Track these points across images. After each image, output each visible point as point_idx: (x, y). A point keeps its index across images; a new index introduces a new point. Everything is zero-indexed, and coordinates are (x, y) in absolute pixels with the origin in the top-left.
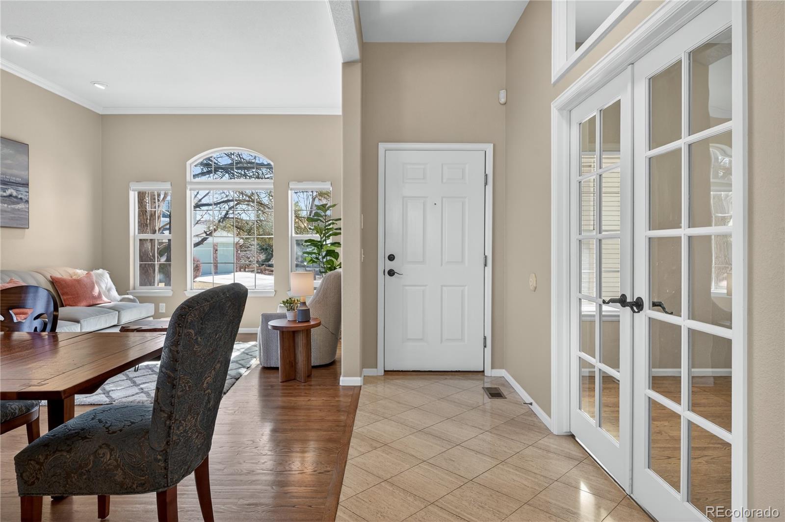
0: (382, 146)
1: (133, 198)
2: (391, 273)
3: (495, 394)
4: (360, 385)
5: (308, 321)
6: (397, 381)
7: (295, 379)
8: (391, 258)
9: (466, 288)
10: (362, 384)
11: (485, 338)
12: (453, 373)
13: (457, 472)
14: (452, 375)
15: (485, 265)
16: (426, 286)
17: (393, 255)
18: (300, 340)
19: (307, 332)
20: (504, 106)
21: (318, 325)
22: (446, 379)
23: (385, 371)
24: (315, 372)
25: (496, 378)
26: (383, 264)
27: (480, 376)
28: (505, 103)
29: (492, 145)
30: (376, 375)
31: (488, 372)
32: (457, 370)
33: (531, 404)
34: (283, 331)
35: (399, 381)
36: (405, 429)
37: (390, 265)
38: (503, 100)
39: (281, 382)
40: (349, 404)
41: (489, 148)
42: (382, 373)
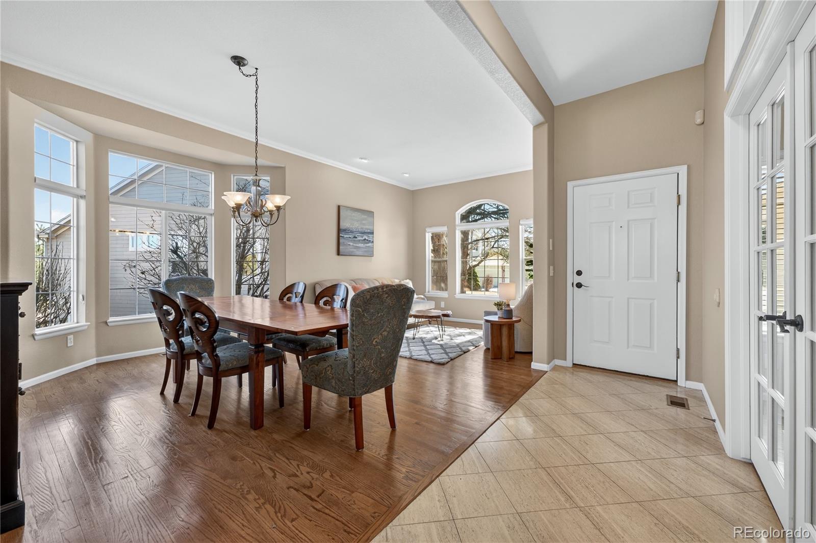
0: (570, 185)
1: (428, 236)
2: (579, 285)
3: (677, 403)
4: (546, 370)
5: (512, 318)
6: (581, 374)
7: (501, 358)
8: (579, 273)
9: (655, 301)
10: (549, 370)
11: (678, 350)
12: (641, 377)
13: (584, 453)
14: (639, 378)
15: (678, 280)
16: (612, 297)
17: (581, 271)
18: (505, 331)
19: (511, 326)
20: (703, 126)
21: (519, 321)
22: (631, 380)
23: (574, 364)
24: (517, 356)
25: (690, 390)
26: (571, 278)
27: (672, 385)
28: (703, 123)
29: (686, 167)
30: (565, 365)
31: (682, 382)
32: (646, 375)
33: (714, 421)
34: (493, 324)
35: (584, 374)
36: (561, 410)
37: (578, 279)
38: (699, 121)
39: (492, 359)
40: (528, 382)
41: (683, 170)
42: (571, 365)
